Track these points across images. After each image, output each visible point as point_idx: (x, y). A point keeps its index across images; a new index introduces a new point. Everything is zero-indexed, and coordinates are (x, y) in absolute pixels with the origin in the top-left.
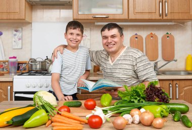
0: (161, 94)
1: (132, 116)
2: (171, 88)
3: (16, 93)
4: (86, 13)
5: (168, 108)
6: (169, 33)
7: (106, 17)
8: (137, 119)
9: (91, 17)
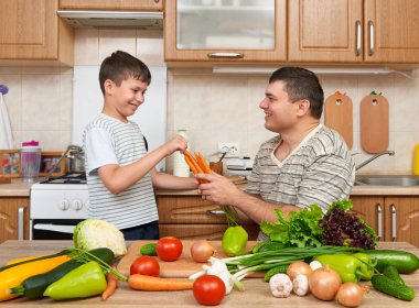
0: (356, 229)
1: (292, 279)
2: (380, 215)
3: (36, 221)
4: (195, 46)
5: (373, 261)
6: (377, 92)
7: (238, 57)
8: (303, 284)
9: (204, 56)
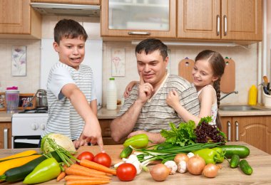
0: (215, 133)
1: (177, 163)
2: (230, 128)
3: (16, 138)
4: (120, 28)
5: (224, 152)
6: (229, 58)
7: (147, 35)
8: (183, 166)
9: (126, 34)
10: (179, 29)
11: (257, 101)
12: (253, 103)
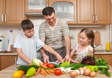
1: (80, 71)
5: (98, 67)
6: (98, 31)
8: (82, 72)
10: (78, 20)
11: (110, 49)
12: (108, 49)
